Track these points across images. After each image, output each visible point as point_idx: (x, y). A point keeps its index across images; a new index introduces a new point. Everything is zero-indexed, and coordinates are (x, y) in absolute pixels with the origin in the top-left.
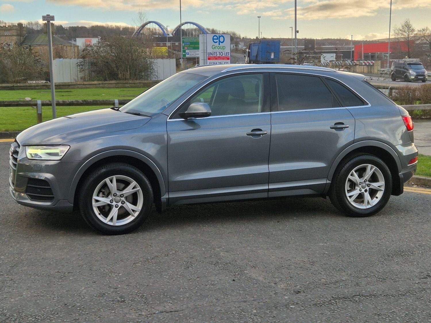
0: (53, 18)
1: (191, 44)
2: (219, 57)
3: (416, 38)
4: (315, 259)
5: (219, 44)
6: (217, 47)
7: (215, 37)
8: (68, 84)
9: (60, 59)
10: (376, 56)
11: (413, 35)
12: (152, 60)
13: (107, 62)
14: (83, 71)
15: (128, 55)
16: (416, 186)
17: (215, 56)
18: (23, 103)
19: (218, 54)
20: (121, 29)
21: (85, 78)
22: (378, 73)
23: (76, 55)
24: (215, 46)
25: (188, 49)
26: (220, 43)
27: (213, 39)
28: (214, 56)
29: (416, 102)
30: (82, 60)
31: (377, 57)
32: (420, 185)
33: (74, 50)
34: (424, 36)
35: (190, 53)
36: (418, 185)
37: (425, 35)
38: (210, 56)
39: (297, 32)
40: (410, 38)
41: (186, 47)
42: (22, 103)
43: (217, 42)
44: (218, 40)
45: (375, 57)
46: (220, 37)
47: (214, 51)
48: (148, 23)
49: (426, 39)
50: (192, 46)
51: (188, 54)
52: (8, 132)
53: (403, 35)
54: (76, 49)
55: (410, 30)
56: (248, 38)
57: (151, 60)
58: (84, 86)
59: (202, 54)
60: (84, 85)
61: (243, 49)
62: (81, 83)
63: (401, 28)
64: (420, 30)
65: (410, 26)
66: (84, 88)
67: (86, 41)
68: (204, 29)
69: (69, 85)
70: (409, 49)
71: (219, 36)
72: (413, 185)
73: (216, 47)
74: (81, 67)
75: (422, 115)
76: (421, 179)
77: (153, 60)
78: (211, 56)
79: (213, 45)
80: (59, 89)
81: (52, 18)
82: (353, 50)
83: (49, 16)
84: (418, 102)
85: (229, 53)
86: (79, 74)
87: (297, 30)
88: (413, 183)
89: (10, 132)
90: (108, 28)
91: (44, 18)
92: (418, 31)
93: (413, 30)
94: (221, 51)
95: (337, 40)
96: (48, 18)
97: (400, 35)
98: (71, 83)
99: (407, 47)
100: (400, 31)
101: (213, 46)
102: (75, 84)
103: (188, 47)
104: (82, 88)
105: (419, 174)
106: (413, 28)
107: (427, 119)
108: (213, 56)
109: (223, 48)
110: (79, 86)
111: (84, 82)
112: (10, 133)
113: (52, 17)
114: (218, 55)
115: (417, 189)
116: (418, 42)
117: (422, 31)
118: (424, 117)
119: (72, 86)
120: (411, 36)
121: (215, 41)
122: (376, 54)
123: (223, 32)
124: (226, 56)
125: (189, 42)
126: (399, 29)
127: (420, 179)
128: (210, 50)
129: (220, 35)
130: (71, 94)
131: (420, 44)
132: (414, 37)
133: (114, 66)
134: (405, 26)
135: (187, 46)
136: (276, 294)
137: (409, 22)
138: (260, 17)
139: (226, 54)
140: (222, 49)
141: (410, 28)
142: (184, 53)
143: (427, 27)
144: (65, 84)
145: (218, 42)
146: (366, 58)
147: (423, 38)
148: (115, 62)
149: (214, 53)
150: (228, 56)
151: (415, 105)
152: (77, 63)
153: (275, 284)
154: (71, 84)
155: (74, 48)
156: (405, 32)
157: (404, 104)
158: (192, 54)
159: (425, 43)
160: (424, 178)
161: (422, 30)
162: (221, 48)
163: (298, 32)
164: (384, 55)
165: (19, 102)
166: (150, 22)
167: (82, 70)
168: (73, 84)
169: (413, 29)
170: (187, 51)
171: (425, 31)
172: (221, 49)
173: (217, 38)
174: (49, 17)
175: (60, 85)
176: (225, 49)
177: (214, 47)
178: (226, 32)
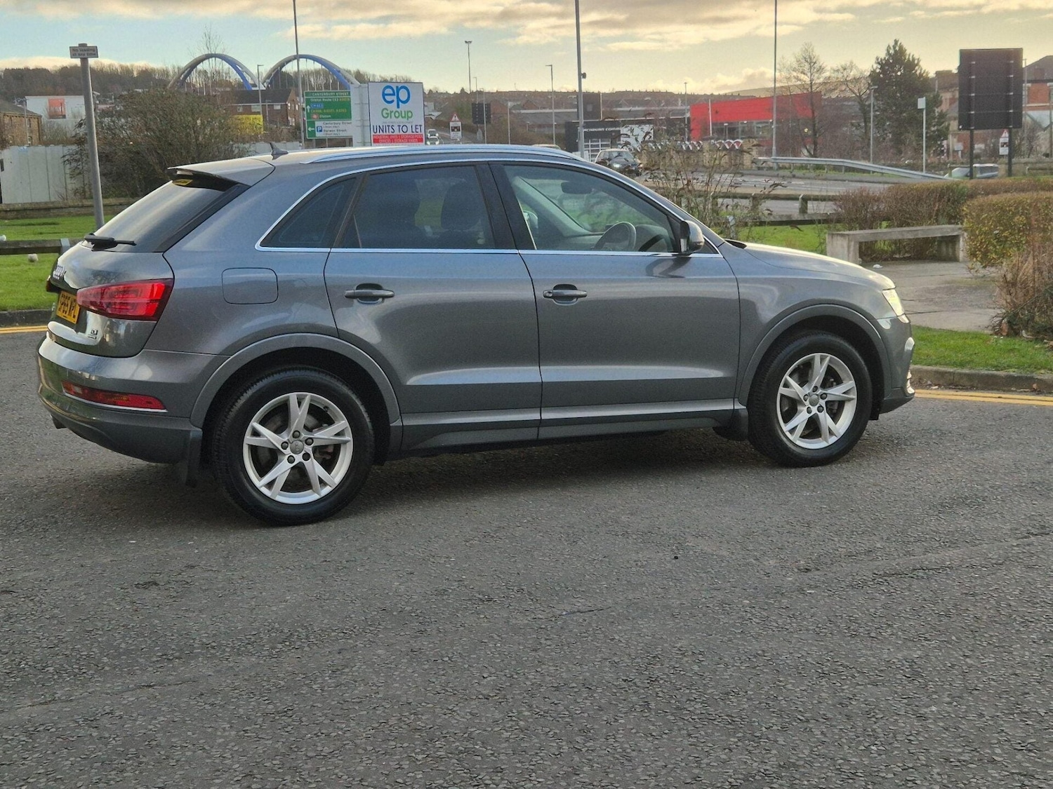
0: (95, 52)
1: (325, 108)
2: (399, 137)
3: (828, 85)
4: (809, 518)
5: (398, 107)
6: (393, 114)
7: (389, 91)
8: (45, 206)
9: (22, 148)
10: (740, 129)
11: (821, 80)
12: (245, 145)
13: (138, 153)
14: (80, 173)
15: (188, 135)
16: (937, 387)
17: (391, 133)
18: (29, 246)
19: (396, 128)
20: (135, 74)
21: (84, 191)
22: (752, 167)
23: (35, 137)
24: (389, 112)
25: (320, 119)
26: (400, 103)
27: (384, 95)
28: (387, 133)
29: (881, 224)
30: (74, 147)
31: (743, 131)
32: (944, 386)
33: (30, 127)
34: (846, 82)
35: (327, 129)
36: (939, 385)
37: (848, 79)
38: (378, 133)
39: (582, 76)
40: (814, 87)
41: (315, 113)
42: (25, 247)
43: (392, 102)
44: (395, 98)
45: (738, 132)
46: (398, 89)
47: (386, 123)
48: (205, 59)
49: (850, 89)
50: (328, 111)
51: (321, 131)
52: (5, 312)
53: (800, 80)
54: (34, 123)
55: (814, 68)
56: (442, 91)
57: (241, 146)
58: (83, 211)
59: (359, 130)
60: (83, 206)
61: (433, 118)
62: (76, 204)
63: (795, 65)
64: (836, 69)
65: (814, 61)
66: (85, 215)
67: (51, 103)
68: (339, 72)
69: (48, 209)
70: (813, 113)
71: (397, 87)
72: (930, 385)
73: (391, 112)
74: (74, 164)
75: (894, 253)
76: (946, 373)
77: (247, 146)
78: (381, 133)
79: (383, 110)
80: (23, 218)
81: (92, 52)
82: (688, 115)
83: (86, 48)
84: (885, 224)
85: (420, 126)
86: (69, 181)
87: (582, 73)
88: (929, 382)
89: (10, 311)
90: (102, 70)
91: (74, 52)
92: (832, 71)
93: (821, 70)
94: (403, 122)
95: (647, 93)
96: (81, 52)
97: (794, 80)
98: (53, 203)
99: (809, 107)
100: (793, 71)
101: (385, 111)
102: (62, 205)
103: (320, 114)
104: (79, 215)
105: (940, 364)
106: (821, 64)
107: (905, 259)
108: (385, 133)
109: (408, 114)
110: (72, 210)
111: (84, 201)
112: (10, 313)
113: (91, 50)
114: (397, 132)
115: (940, 392)
116: (834, 96)
117: (842, 71)
118: (897, 256)
119: (55, 211)
120: (818, 81)
121: (389, 98)
122: (740, 125)
123: (382, 78)
124: (415, 133)
125: (322, 102)
126: (791, 67)
127: (943, 374)
128: (377, 120)
129: (400, 86)
130: (57, 228)
131: (837, 99)
132: (825, 83)
133: (153, 159)
134: (803, 61)
135: (317, 111)
136: (767, 575)
137: (813, 51)
138: (471, 42)
139: (414, 130)
140: (405, 117)
141: (815, 66)
142: (310, 129)
143: (851, 63)
144: (37, 206)
145: (395, 102)
146: (720, 132)
147: (844, 87)
148: (156, 152)
149: (387, 128)
150: (419, 133)
151: (879, 230)
152: (64, 156)
153: (757, 559)
154: (51, 206)
155: (29, 120)
156: (803, 73)
157: (856, 230)
158: (330, 129)
159: (848, 99)
160: (952, 370)
161: (840, 67)
162: (403, 115)
163: (584, 76)
164: (757, 127)
165: (19, 244)
166: (208, 57)
167: (78, 171)
168: (57, 205)
169: (820, 67)
170: (318, 124)
171: (849, 71)
172: (402, 117)
173: (391, 92)
174: (85, 50)
175: (25, 210)
176: (411, 117)
177: (387, 114)
178: (389, 79)
